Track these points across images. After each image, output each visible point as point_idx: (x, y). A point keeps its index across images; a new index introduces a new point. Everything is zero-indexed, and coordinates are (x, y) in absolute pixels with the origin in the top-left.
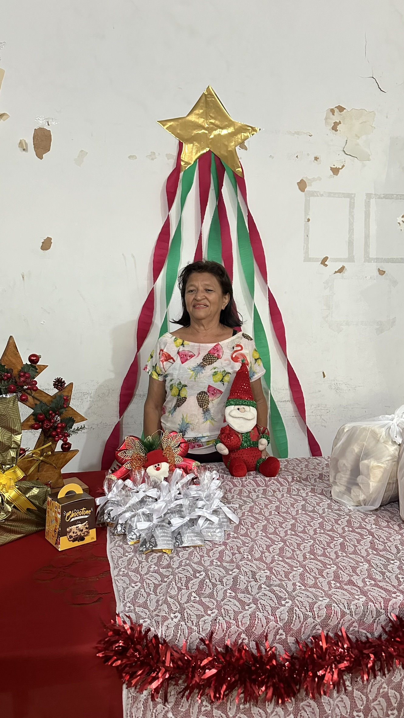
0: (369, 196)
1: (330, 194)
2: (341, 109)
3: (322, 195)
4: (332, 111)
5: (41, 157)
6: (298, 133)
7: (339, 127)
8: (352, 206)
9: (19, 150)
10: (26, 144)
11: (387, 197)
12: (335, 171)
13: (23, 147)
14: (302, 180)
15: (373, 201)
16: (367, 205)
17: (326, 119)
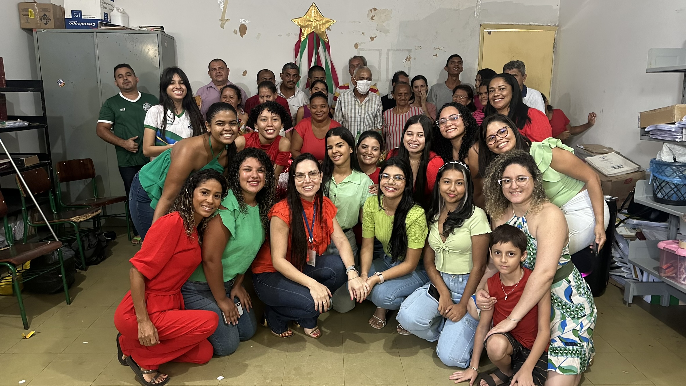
0: (389, 50)
1: (370, 50)
2: (375, 9)
3: (366, 50)
4: (371, 11)
5: (242, 37)
6: (354, 22)
7: (374, 18)
8: (380, 55)
9: (234, 33)
10: (237, 31)
11: (397, 50)
12: (372, 39)
13: (235, 32)
14: (356, 44)
15: (390, 53)
16: (388, 54)
17: (368, 14)
